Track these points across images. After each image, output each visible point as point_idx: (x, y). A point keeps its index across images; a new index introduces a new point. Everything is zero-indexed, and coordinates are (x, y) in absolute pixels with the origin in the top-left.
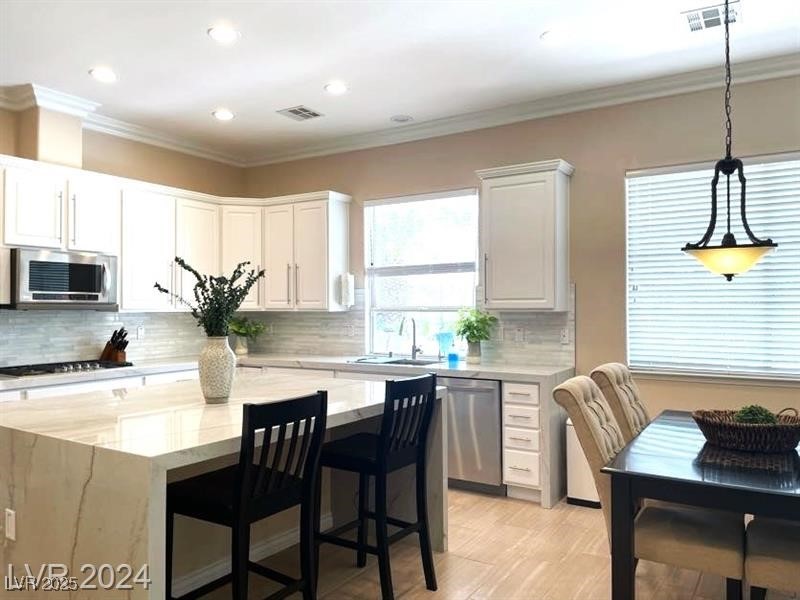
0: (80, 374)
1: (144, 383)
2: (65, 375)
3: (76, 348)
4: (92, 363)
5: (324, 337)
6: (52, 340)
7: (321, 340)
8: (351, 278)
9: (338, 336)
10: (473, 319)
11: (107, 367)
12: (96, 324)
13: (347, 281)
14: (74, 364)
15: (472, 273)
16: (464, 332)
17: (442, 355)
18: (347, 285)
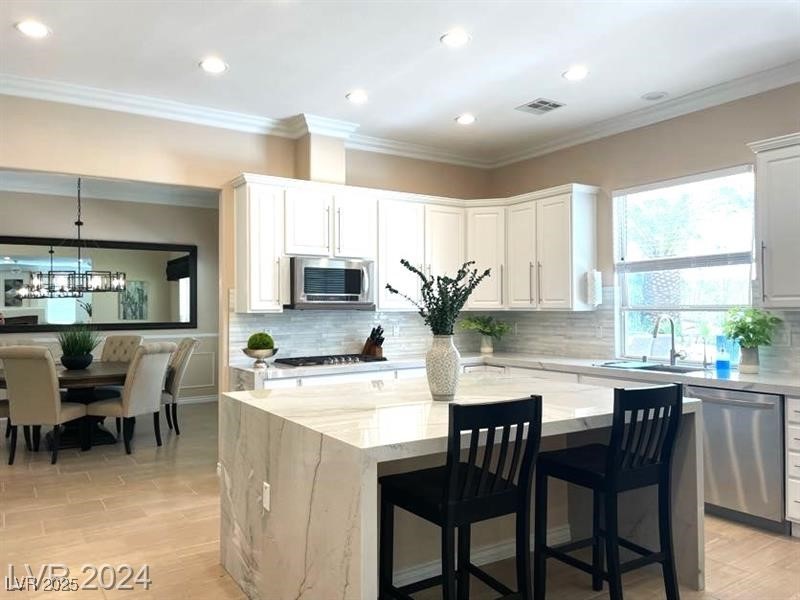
0: (343, 366)
1: (396, 377)
2: (331, 367)
3: (343, 343)
4: (354, 357)
5: (570, 338)
6: (324, 335)
7: (567, 341)
8: (598, 275)
9: (584, 337)
10: (749, 320)
11: (366, 361)
12: (359, 322)
13: (593, 278)
14: (339, 357)
15: (748, 266)
16: (736, 335)
17: (708, 361)
18: (593, 284)
